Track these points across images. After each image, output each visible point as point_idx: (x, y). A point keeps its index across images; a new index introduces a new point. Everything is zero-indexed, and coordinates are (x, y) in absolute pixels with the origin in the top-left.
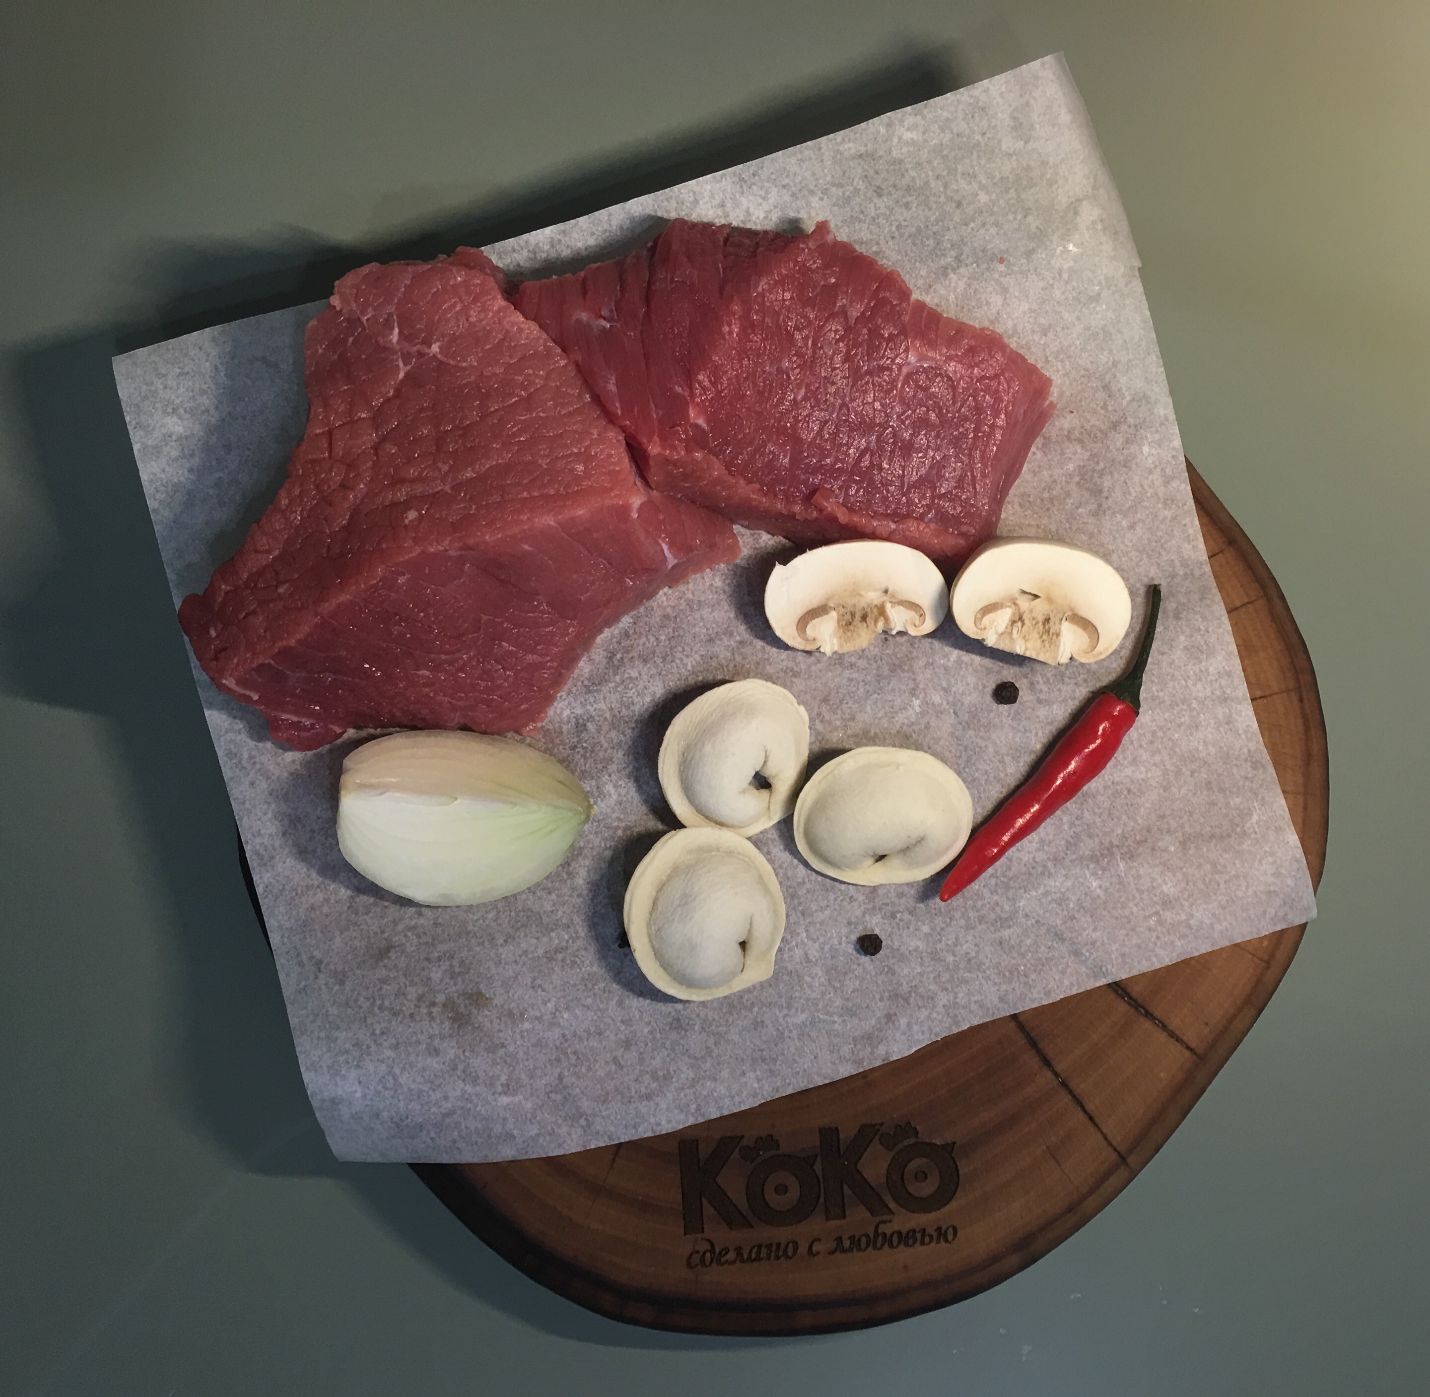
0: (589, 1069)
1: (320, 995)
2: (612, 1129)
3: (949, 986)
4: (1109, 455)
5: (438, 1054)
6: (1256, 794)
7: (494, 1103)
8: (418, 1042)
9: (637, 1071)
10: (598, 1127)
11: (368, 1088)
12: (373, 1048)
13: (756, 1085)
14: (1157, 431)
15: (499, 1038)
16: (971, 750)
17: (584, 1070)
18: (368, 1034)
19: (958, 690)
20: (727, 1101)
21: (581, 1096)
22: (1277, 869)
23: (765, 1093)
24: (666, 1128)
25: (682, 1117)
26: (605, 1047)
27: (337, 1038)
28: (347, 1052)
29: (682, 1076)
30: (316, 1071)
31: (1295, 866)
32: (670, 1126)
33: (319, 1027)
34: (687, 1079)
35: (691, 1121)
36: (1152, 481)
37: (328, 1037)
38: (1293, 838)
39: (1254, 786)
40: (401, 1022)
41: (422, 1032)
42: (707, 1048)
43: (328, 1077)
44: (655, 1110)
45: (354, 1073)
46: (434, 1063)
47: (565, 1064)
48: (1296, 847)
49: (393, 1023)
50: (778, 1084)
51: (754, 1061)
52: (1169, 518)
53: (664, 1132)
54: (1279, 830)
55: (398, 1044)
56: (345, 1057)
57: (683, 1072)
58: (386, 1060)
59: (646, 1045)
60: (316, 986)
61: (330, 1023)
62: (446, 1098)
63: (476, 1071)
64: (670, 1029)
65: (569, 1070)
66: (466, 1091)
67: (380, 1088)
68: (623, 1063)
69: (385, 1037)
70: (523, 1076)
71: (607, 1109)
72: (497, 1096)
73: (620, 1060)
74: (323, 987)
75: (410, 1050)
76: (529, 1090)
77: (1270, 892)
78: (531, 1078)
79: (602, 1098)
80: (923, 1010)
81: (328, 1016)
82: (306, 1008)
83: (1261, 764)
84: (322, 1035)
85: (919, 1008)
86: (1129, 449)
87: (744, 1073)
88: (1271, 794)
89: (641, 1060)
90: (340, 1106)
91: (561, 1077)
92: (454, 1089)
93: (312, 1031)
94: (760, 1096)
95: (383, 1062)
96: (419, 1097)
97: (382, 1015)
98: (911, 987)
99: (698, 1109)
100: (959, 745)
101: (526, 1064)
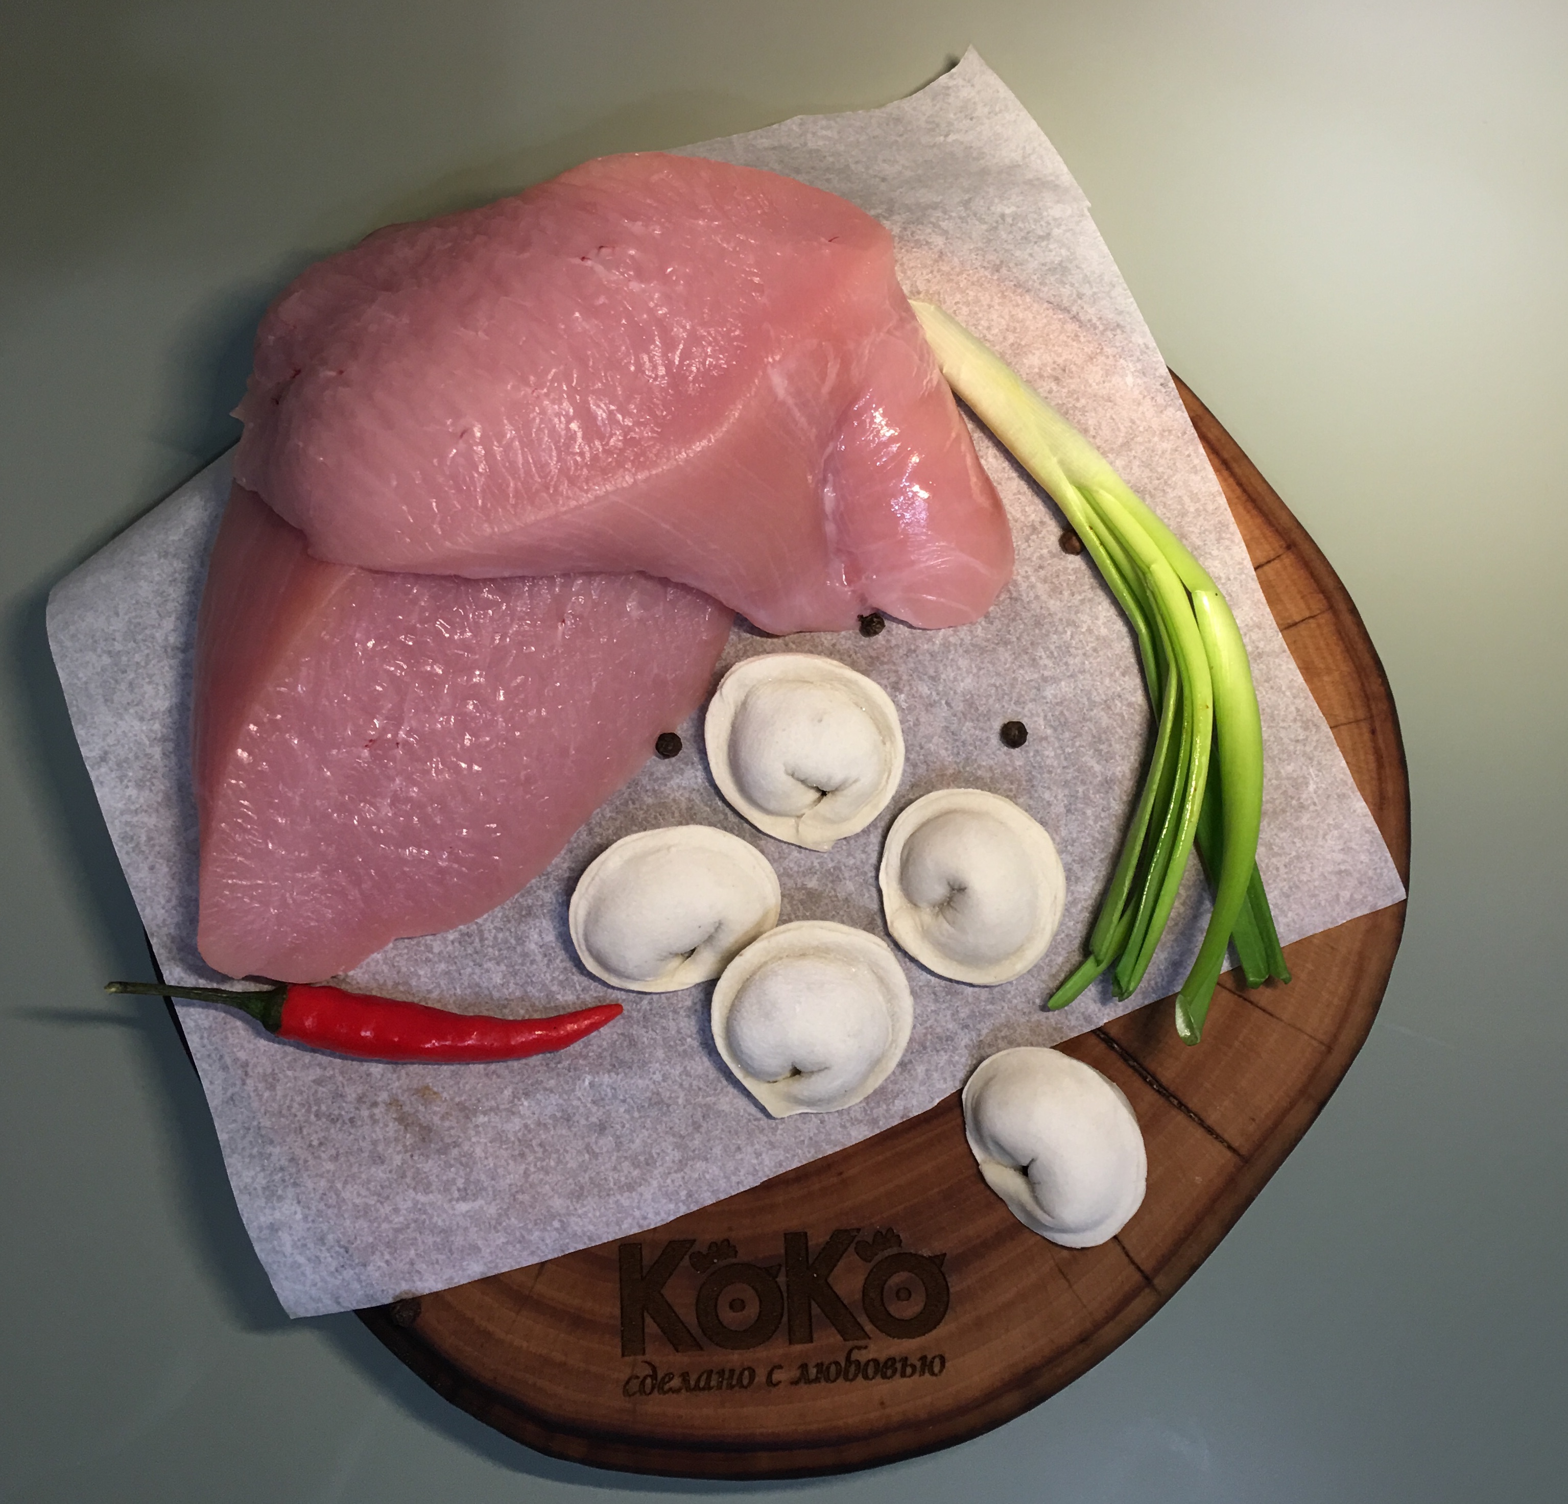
0: (559, 1162)
1: (249, 1104)
2: (591, 1227)
3: (970, 1022)
4: (1089, 390)
5: (383, 1163)
6: (1311, 759)
7: (451, 1212)
8: (361, 1150)
9: (614, 1158)
10: (576, 1228)
11: (309, 1208)
12: (311, 1162)
13: (755, 1161)
14: (1139, 360)
15: (451, 1136)
16: (971, 744)
17: (552, 1163)
18: (305, 1147)
19: (948, 676)
20: (722, 1183)
21: (551, 1193)
22: (1345, 843)
23: (766, 1169)
24: (654, 1221)
25: (672, 1206)
26: (575, 1135)
27: (270, 1155)
28: (282, 1169)
29: (667, 1158)
30: (250, 1194)
31: (1368, 838)
32: (659, 1218)
33: (251, 1142)
34: (673, 1162)
35: (683, 1210)
36: (1143, 413)
37: (261, 1154)
38: (1360, 806)
39: (1308, 749)
40: (340, 1130)
41: (364, 1138)
42: (694, 1123)
43: (264, 1200)
44: (639, 1202)
45: (291, 1192)
46: (379, 1173)
47: (531, 1158)
48: (1365, 816)
49: (332, 1131)
50: (781, 1158)
51: (750, 1134)
52: (1169, 451)
53: (652, 1227)
54: (1342, 797)
55: (338, 1155)
56: (280, 1175)
57: (668, 1154)
58: (326, 1175)
59: (623, 1126)
60: (244, 1095)
61: (262, 1136)
62: (396, 1210)
63: (427, 1177)
64: (650, 1105)
65: (535, 1165)
66: (418, 1202)
67: (322, 1206)
68: (597, 1150)
69: (323, 1149)
70: (483, 1177)
71: (583, 1206)
72: (454, 1203)
73: (594, 1147)
74: (252, 1094)
75: (352, 1159)
76: (491, 1193)
77: (1340, 872)
78: (493, 1179)
79: (576, 1194)
80: (942, 1053)
81: (259, 1128)
82: (235, 1121)
83: (1313, 722)
84: (255, 1151)
85: (938, 1051)
86: (1110, 381)
87: (739, 1149)
88: (1328, 757)
89: (619, 1145)
90: (280, 1233)
91: (526, 1174)
92: (405, 1200)
93: (244, 1149)
94: (760, 1174)
95: (322, 1176)
96: (366, 1213)
97: (320, 1123)
98: (926, 1028)
99: (690, 1195)
100: (956, 740)
101: (486, 1162)
